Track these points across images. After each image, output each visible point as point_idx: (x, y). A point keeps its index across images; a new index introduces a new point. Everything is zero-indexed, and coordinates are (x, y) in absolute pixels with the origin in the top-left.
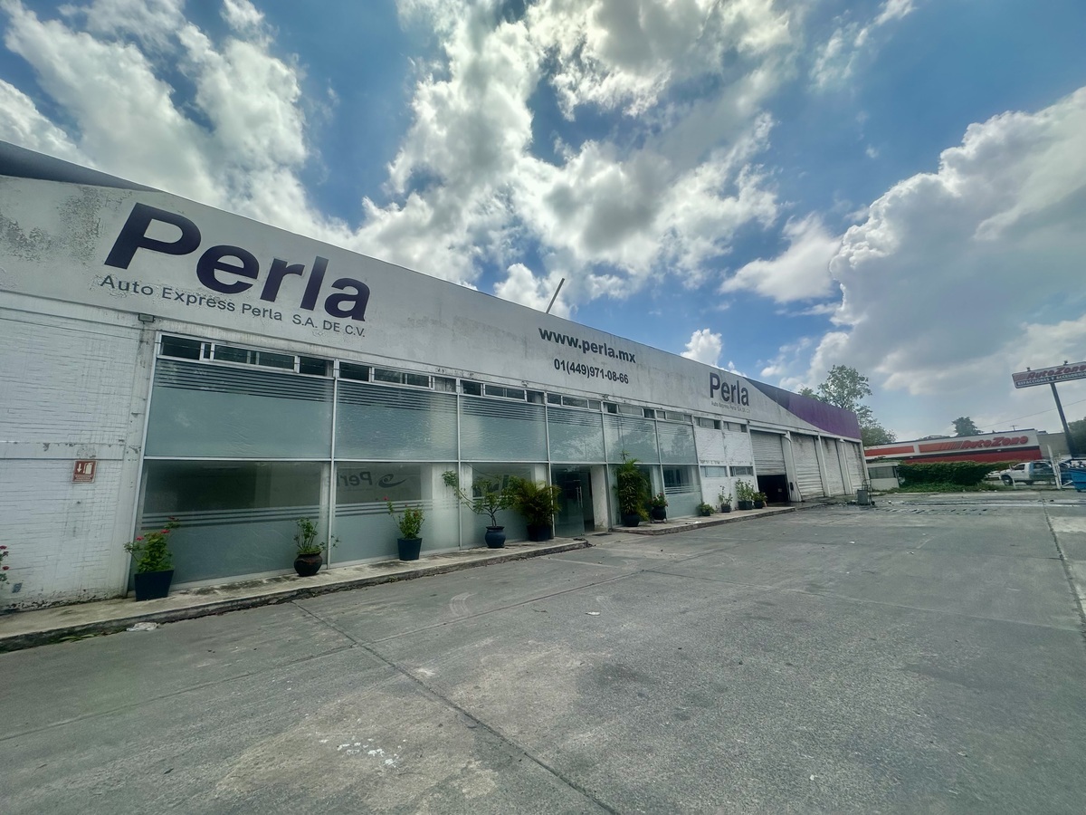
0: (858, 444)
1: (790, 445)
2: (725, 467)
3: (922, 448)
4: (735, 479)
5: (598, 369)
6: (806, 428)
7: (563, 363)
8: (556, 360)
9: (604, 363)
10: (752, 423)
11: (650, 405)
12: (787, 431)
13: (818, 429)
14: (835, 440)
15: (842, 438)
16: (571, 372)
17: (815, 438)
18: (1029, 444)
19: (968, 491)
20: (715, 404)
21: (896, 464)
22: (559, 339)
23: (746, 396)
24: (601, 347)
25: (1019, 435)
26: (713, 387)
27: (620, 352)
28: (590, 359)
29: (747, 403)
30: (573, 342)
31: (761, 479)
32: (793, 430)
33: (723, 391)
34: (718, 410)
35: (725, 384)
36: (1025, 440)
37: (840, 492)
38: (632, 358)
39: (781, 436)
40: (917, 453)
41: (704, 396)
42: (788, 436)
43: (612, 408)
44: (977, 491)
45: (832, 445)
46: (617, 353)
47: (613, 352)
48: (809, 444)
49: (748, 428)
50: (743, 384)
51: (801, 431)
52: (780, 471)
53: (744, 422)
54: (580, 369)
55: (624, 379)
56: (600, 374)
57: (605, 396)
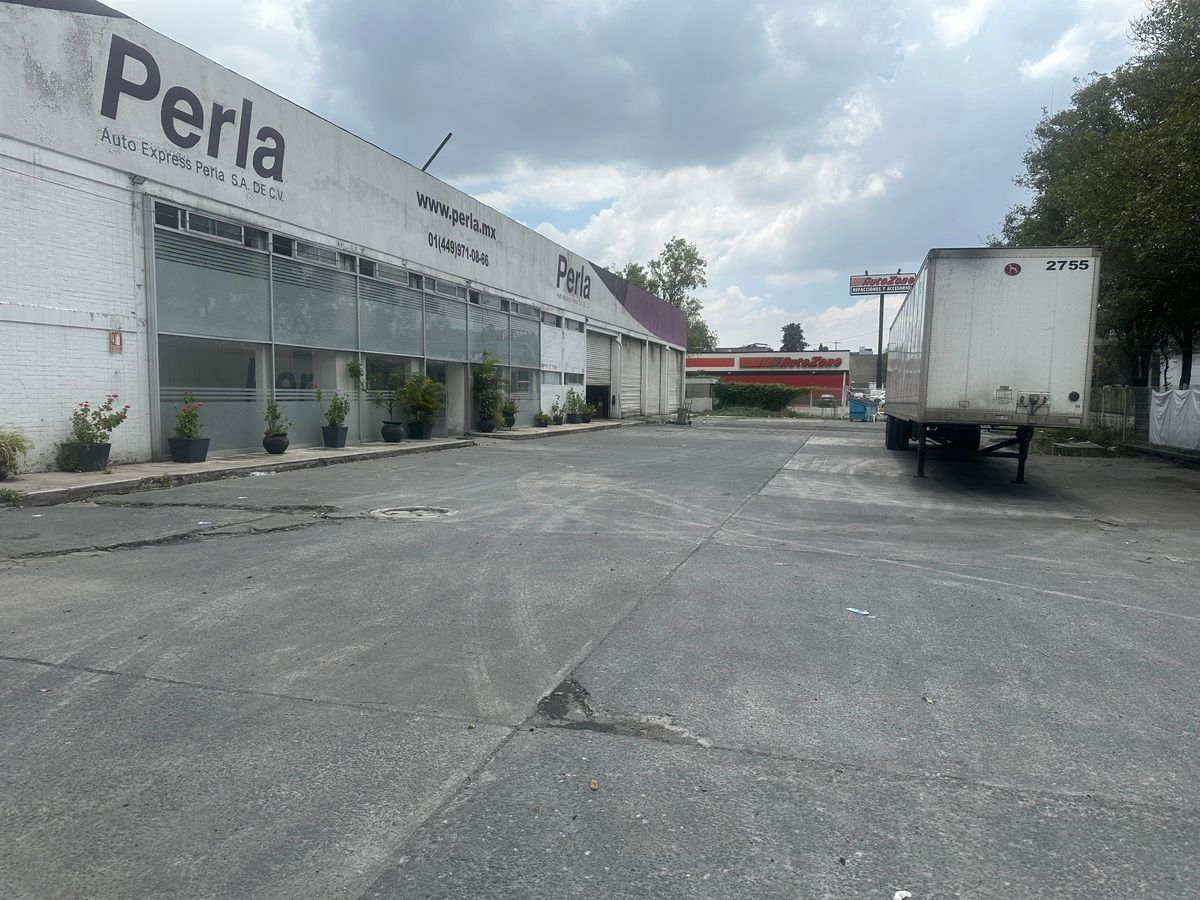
0: (682, 353)
1: (619, 350)
2: (560, 373)
4: (568, 388)
5: (464, 247)
7: (435, 238)
8: (430, 234)
9: (469, 240)
10: (591, 322)
11: (505, 295)
12: (619, 333)
13: (647, 331)
14: (662, 347)
15: (668, 345)
16: (442, 249)
17: (642, 343)
18: (841, 368)
19: (772, 416)
20: (560, 296)
21: (714, 381)
22: (434, 206)
23: (588, 287)
24: (468, 218)
25: (834, 356)
26: (561, 274)
27: (484, 225)
28: (461, 234)
29: (587, 296)
30: (444, 211)
31: (589, 388)
32: (625, 332)
33: (569, 280)
34: (562, 304)
35: (571, 271)
37: (656, 410)
38: (494, 231)
39: (612, 339)
40: (736, 368)
41: (551, 286)
42: (619, 339)
43: (475, 297)
44: (779, 417)
45: (657, 350)
46: (480, 227)
47: (477, 225)
48: (636, 351)
49: (586, 328)
50: (590, 272)
51: (632, 334)
52: (606, 382)
53: (582, 320)
54: (448, 246)
55: (484, 260)
56: (465, 253)
57: (469, 282)
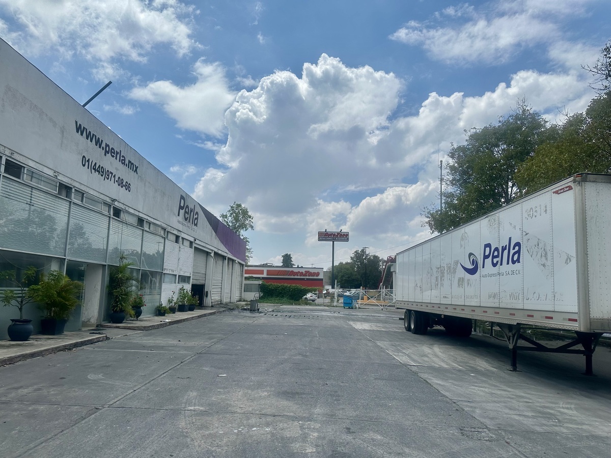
0: (243, 265)
1: (212, 261)
2: (176, 275)
3: (269, 272)
4: (180, 286)
5: (112, 173)
6: (223, 250)
7: (88, 161)
8: (84, 157)
9: (117, 169)
10: (197, 242)
11: (141, 215)
12: (212, 250)
13: (227, 251)
14: (233, 261)
15: (237, 260)
16: (93, 171)
17: (224, 258)
18: (319, 277)
19: (296, 304)
20: (179, 222)
21: (260, 282)
22: (90, 136)
23: (197, 219)
24: (117, 153)
25: (316, 271)
26: (181, 208)
27: (130, 162)
28: (109, 163)
29: (196, 225)
30: (99, 143)
31: (193, 285)
32: (216, 250)
33: (186, 212)
34: (180, 227)
35: (187, 207)
36: (318, 274)
37: (228, 300)
38: (137, 168)
39: (208, 254)
40: (265, 275)
41: (175, 214)
42: (212, 255)
43: (117, 212)
44: (300, 304)
45: (231, 263)
46: (127, 162)
47: (125, 160)
48: (220, 262)
49: (194, 245)
50: (198, 209)
51: (220, 252)
52: (201, 282)
53: (192, 240)
54: (99, 170)
55: (127, 187)
56: (113, 179)
57: (114, 200)
